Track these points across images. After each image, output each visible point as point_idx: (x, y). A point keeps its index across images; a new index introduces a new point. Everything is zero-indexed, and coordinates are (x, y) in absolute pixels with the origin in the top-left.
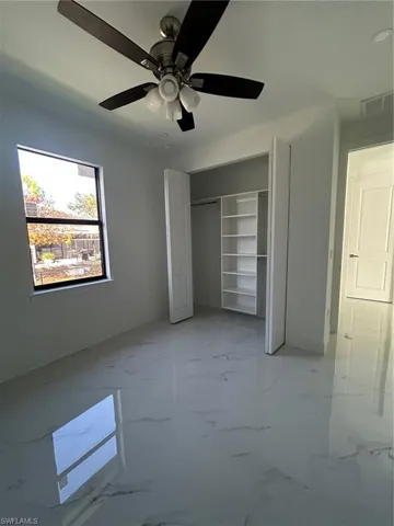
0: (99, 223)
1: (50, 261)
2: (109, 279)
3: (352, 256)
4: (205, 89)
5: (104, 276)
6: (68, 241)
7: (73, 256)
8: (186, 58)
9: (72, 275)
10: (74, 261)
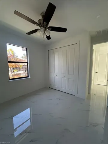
0: (27, 63)
1: (16, 72)
2: (29, 77)
3: (96, 72)
4: (52, 30)
5: (28, 77)
6: (21, 67)
7: (22, 71)
8: (46, 23)
9: (22, 76)
10: (23, 72)
